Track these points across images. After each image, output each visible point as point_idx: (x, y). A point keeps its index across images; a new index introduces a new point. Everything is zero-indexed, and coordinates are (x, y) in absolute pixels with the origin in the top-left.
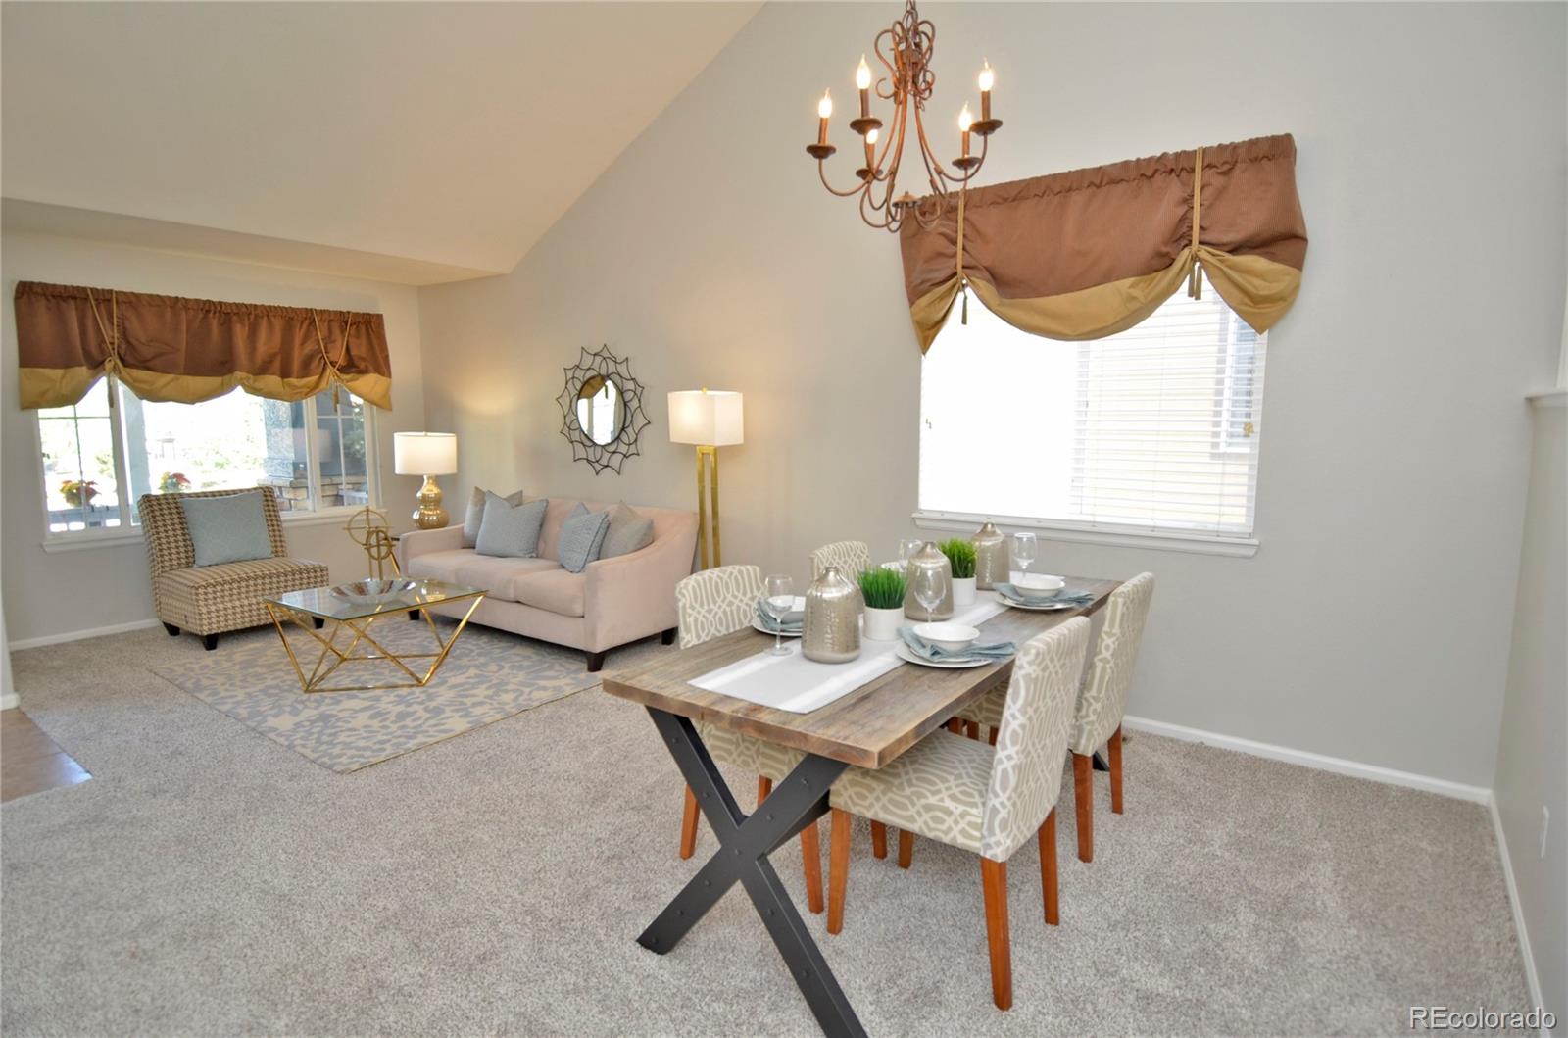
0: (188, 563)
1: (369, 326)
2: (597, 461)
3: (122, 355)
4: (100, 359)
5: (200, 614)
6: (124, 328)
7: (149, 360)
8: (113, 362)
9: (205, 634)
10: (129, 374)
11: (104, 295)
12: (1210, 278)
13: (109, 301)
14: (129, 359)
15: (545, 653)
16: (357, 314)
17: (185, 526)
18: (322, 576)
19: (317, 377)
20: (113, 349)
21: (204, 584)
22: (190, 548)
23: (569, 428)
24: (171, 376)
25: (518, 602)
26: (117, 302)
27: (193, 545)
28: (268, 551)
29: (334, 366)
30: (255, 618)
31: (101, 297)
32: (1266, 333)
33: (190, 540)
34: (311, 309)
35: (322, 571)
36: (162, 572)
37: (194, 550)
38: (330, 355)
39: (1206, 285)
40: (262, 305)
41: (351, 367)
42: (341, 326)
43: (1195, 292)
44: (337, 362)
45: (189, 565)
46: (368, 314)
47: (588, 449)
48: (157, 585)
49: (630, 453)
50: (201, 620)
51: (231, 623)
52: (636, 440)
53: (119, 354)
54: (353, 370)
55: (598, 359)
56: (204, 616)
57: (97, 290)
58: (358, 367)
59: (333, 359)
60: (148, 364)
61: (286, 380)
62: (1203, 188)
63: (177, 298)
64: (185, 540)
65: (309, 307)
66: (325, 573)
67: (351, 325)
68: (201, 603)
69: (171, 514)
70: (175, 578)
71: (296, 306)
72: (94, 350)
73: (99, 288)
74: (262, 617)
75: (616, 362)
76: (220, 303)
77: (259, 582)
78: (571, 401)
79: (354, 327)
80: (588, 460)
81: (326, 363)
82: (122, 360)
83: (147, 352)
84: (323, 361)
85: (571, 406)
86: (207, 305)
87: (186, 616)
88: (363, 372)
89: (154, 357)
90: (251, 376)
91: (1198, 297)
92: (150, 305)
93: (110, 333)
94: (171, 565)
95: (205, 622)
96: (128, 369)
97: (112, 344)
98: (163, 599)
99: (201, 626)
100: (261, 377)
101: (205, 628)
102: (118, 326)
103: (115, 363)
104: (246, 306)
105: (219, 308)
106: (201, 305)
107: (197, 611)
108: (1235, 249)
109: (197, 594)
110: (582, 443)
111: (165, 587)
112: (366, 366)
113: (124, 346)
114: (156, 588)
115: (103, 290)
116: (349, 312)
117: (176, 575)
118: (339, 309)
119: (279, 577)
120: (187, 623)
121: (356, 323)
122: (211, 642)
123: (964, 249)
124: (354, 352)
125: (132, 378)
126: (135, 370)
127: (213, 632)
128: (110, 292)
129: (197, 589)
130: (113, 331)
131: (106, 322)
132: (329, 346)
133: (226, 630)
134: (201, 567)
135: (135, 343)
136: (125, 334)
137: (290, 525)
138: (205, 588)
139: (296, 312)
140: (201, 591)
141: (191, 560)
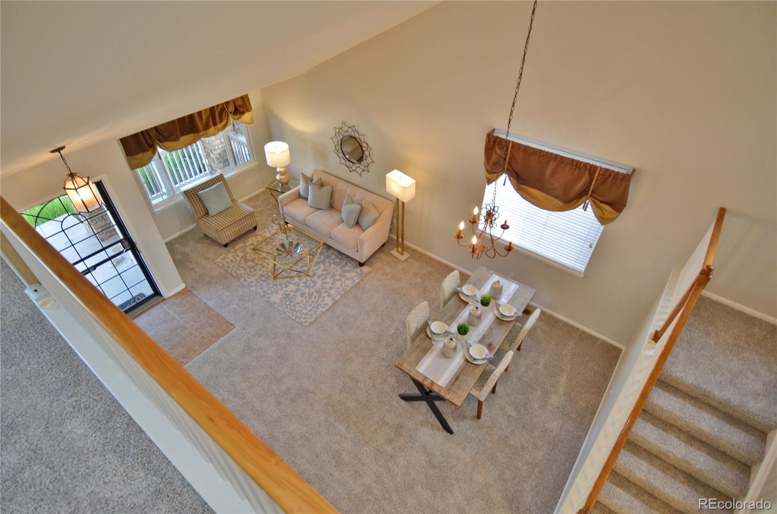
2: (350, 167)
9: (224, 243)
12: (591, 205)
14: (161, 139)
17: (202, 201)
19: (226, 121)
23: (338, 152)
29: (231, 114)
30: (237, 235)
32: (604, 226)
36: (199, 218)
37: (207, 209)
38: (228, 110)
39: (589, 206)
41: (238, 113)
43: (585, 209)
46: (242, 96)
47: (346, 161)
49: (365, 170)
50: (221, 237)
52: (368, 166)
53: (157, 139)
55: (350, 129)
58: (240, 111)
59: (231, 111)
60: (169, 139)
61: (215, 127)
62: (596, 181)
72: (150, 142)
74: (239, 233)
75: (359, 134)
78: (338, 141)
80: (346, 165)
81: (228, 113)
82: (159, 141)
88: (243, 113)
89: (169, 136)
90: (204, 132)
91: (585, 210)
93: (152, 133)
97: (154, 136)
100: (208, 130)
101: (222, 241)
108: (601, 202)
110: (344, 159)
112: (243, 111)
113: (158, 135)
120: (216, 239)
122: (226, 245)
123: (509, 162)
124: (237, 104)
126: (164, 143)
129: (218, 232)
132: (228, 106)
133: (230, 241)
134: (212, 216)
135: (161, 132)
136: (157, 130)
138: (221, 231)
141: (207, 213)
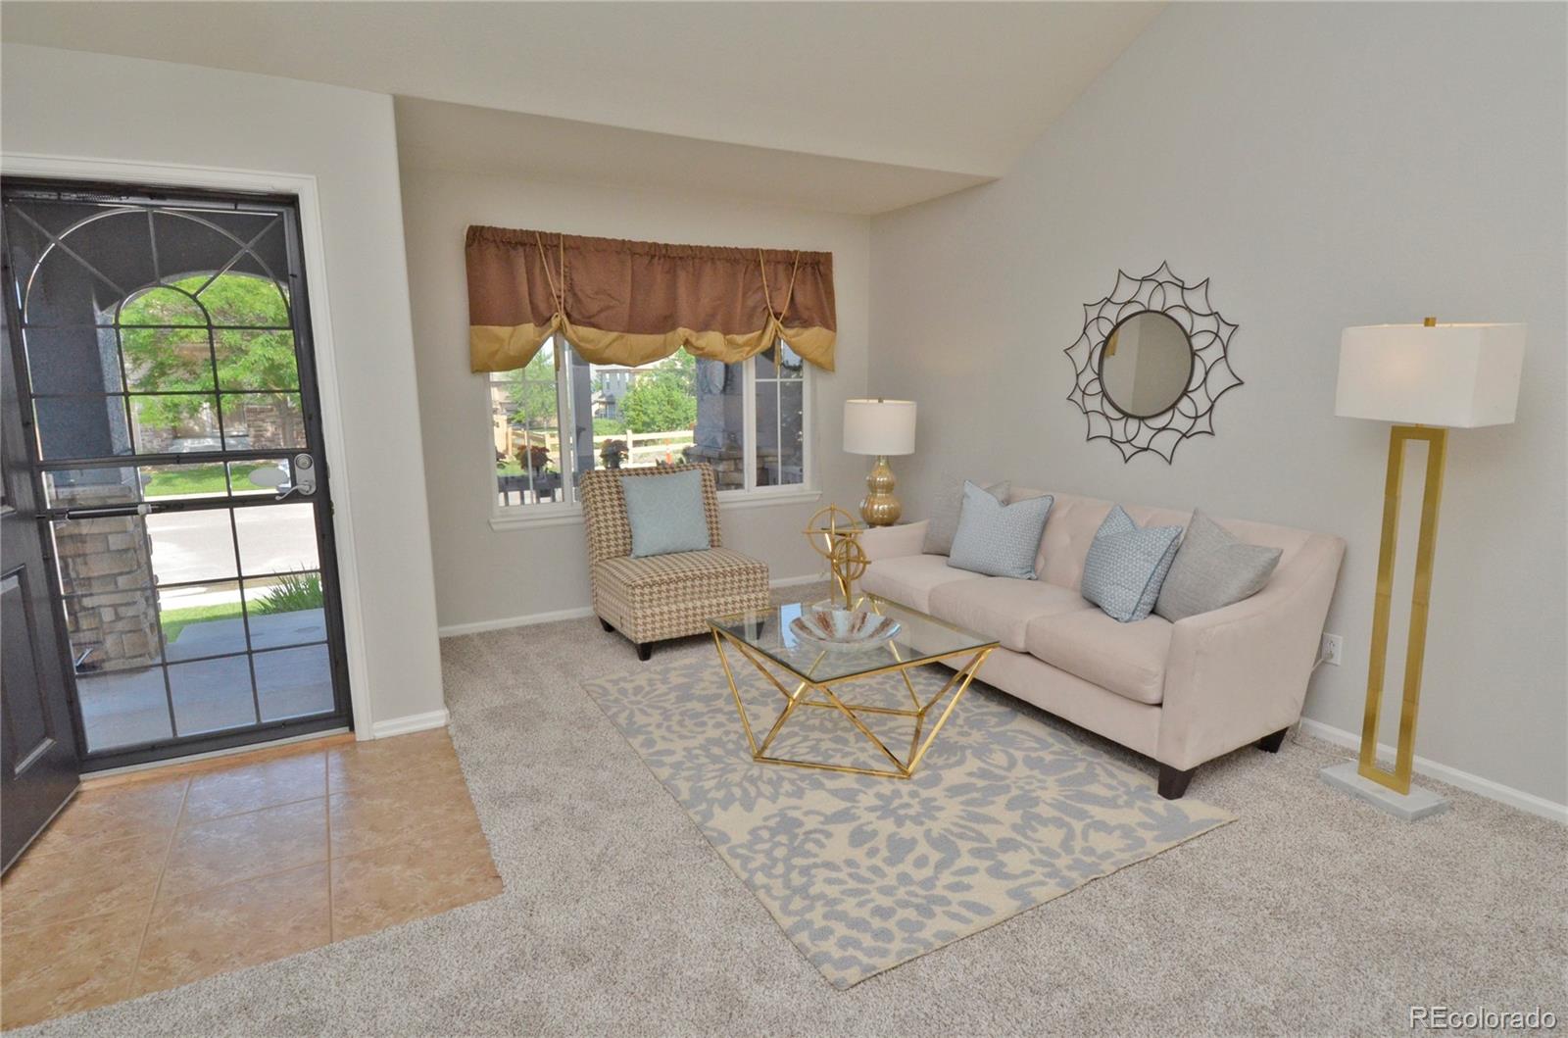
0: (625, 551)
1: (816, 267)
2: (1129, 441)
3: (569, 309)
4: (548, 315)
5: (636, 618)
6: (572, 279)
7: (593, 316)
8: (559, 318)
9: (640, 642)
10: (575, 332)
11: (551, 241)
13: (557, 246)
14: (575, 315)
15: (1068, 738)
16: (805, 253)
17: (624, 508)
18: (762, 579)
19: (760, 332)
20: (560, 303)
21: (640, 582)
22: (628, 534)
23: (1084, 392)
24: (614, 335)
25: (1028, 653)
26: (564, 249)
27: (630, 531)
28: (705, 544)
29: (778, 319)
30: (690, 626)
31: (549, 243)
33: (628, 525)
34: (757, 250)
35: (762, 572)
36: (600, 560)
37: (631, 537)
38: (775, 305)
40: (708, 247)
41: (794, 318)
42: (786, 269)
44: (781, 314)
45: (627, 553)
46: (815, 253)
47: (1113, 423)
48: (594, 574)
49: (1194, 430)
50: (636, 625)
51: (666, 630)
52: (1211, 409)
53: (565, 308)
54: (797, 323)
55: (1148, 287)
56: (640, 621)
57: (545, 233)
58: (802, 318)
59: (777, 309)
60: (592, 320)
61: (728, 337)
63: (624, 240)
64: (623, 525)
65: (755, 247)
66: (765, 574)
67: (798, 269)
68: (638, 605)
69: (610, 494)
70: (611, 569)
71: (743, 247)
72: (542, 306)
73: (548, 232)
74: (698, 625)
75: (1183, 288)
76: (666, 245)
77: (697, 582)
78: (1091, 354)
79: (801, 269)
80: (1111, 439)
81: (769, 315)
82: (568, 315)
83: (593, 306)
84: (767, 313)
85: (1090, 358)
86: (653, 249)
87: (621, 618)
88: (806, 324)
89: (599, 312)
90: (693, 333)
92: (597, 250)
93: (557, 285)
94: (609, 553)
95: (640, 628)
96: (574, 327)
97: (559, 297)
98: (600, 592)
99: (636, 633)
100: (706, 332)
101: (640, 635)
102: (565, 276)
103: (562, 320)
104: (691, 247)
105: (664, 251)
106: (647, 249)
107: (632, 614)
109: (633, 595)
110: (1104, 414)
111: (600, 578)
112: (811, 318)
113: (570, 301)
114: (593, 578)
115: (551, 234)
116: (796, 252)
117: (612, 566)
118: (786, 249)
119: (717, 577)
120: (622, 625)
121: (803, 265)
122: (646, 651)
124: (799, 298)
125: (578, 337)
126: (580, 328)
127: (648, 640)
128: (558, 236)
129: (633, 588)
130: (560, 283)
131: (554, 272)
132: (774, 294)
133: (661, 639)
134: (638, 557)
135: (580, 294)
136: (571, 288)
137: (726, 506)
138: (642, 588)
139: (741, 254)
140: (638, 591)
141: (628, 547)
